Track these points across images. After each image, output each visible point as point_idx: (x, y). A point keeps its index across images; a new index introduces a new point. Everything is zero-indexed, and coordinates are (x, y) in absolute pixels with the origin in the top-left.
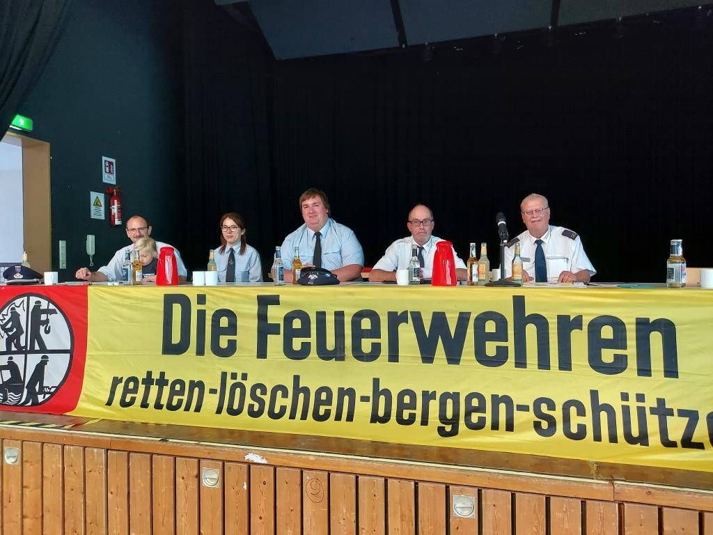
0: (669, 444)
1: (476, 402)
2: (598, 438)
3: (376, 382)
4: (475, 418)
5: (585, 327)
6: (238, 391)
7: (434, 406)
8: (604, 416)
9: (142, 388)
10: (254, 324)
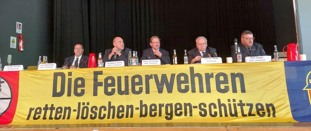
0: (244, 115)
1: (178, 106)
2: (221, 116)
3: (141, 102)
4: (178, 112)
5: (214, 77)
6: (85, 109)
7: (163, 109)
8: (222, 107)
9: (43, 112)
10: (92, 83)
